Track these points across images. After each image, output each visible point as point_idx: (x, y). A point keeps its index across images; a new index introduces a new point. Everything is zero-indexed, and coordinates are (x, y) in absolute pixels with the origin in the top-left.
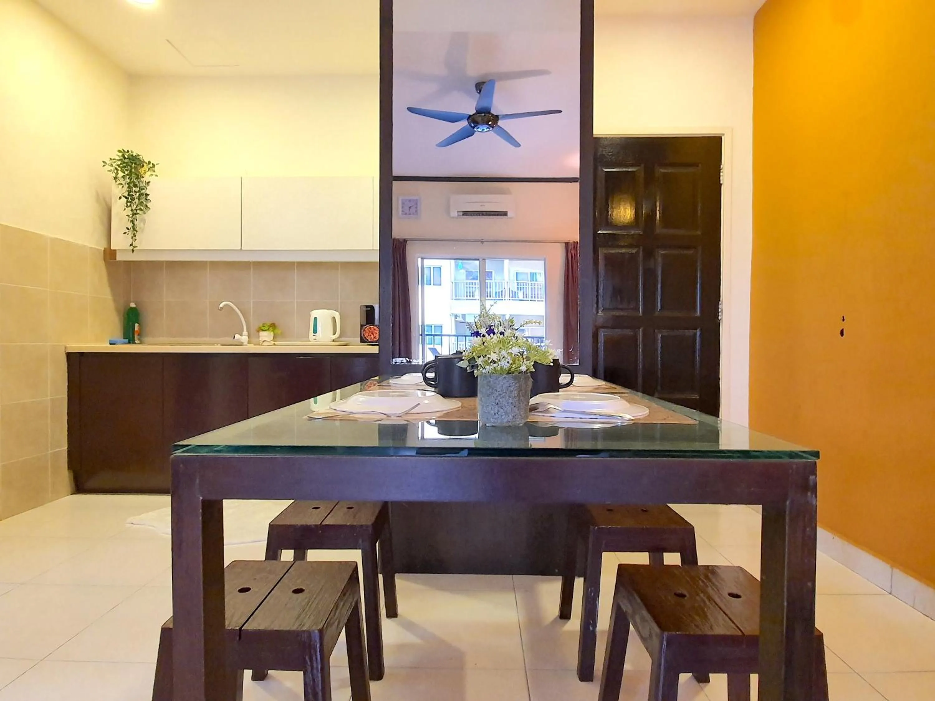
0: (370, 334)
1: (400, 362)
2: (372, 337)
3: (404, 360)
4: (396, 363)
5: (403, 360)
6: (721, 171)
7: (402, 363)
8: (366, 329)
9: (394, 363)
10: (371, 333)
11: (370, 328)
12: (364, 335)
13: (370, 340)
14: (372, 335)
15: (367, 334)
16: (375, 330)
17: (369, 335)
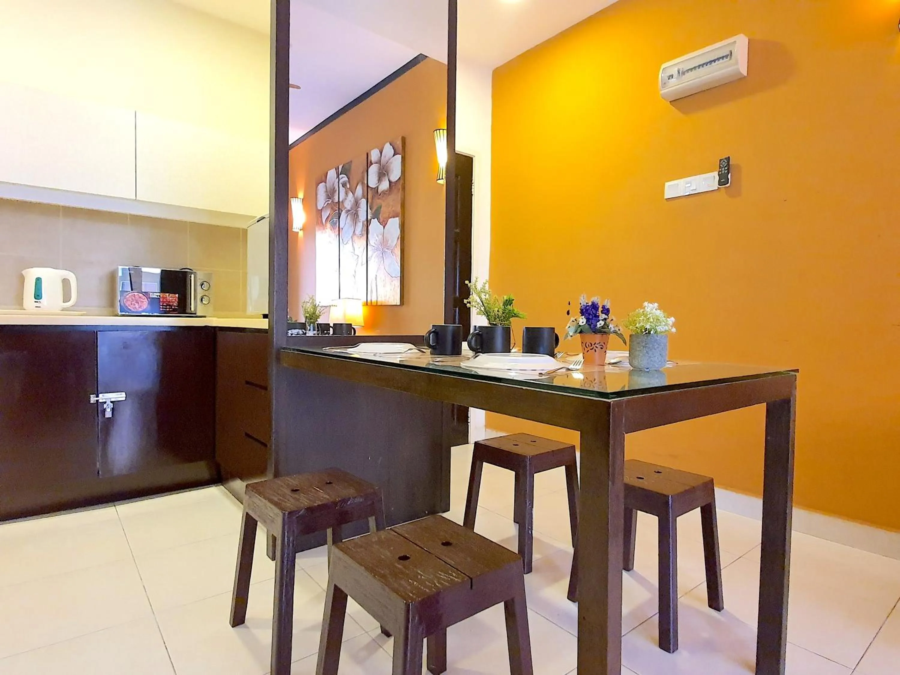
0: (133, 303)
1: (296, 334)
2: (137, 306)
3: (301, 332)
4: (292, 334)
5: (299, 332)
6: (473, 185)
7: (298, 334)
8: (128, 296)
9: (290, 335)
10: (135, 301)
11: (134, 295)
12: (125, 304)
13: (133, 310)
14: (137, 304)
15: (129, 303)
16: (140, 297)
17: (131, 304)
